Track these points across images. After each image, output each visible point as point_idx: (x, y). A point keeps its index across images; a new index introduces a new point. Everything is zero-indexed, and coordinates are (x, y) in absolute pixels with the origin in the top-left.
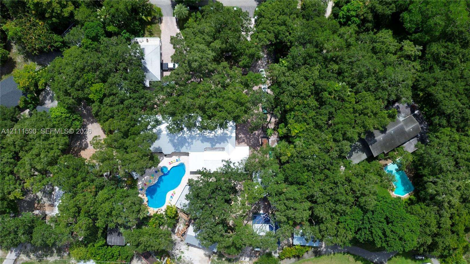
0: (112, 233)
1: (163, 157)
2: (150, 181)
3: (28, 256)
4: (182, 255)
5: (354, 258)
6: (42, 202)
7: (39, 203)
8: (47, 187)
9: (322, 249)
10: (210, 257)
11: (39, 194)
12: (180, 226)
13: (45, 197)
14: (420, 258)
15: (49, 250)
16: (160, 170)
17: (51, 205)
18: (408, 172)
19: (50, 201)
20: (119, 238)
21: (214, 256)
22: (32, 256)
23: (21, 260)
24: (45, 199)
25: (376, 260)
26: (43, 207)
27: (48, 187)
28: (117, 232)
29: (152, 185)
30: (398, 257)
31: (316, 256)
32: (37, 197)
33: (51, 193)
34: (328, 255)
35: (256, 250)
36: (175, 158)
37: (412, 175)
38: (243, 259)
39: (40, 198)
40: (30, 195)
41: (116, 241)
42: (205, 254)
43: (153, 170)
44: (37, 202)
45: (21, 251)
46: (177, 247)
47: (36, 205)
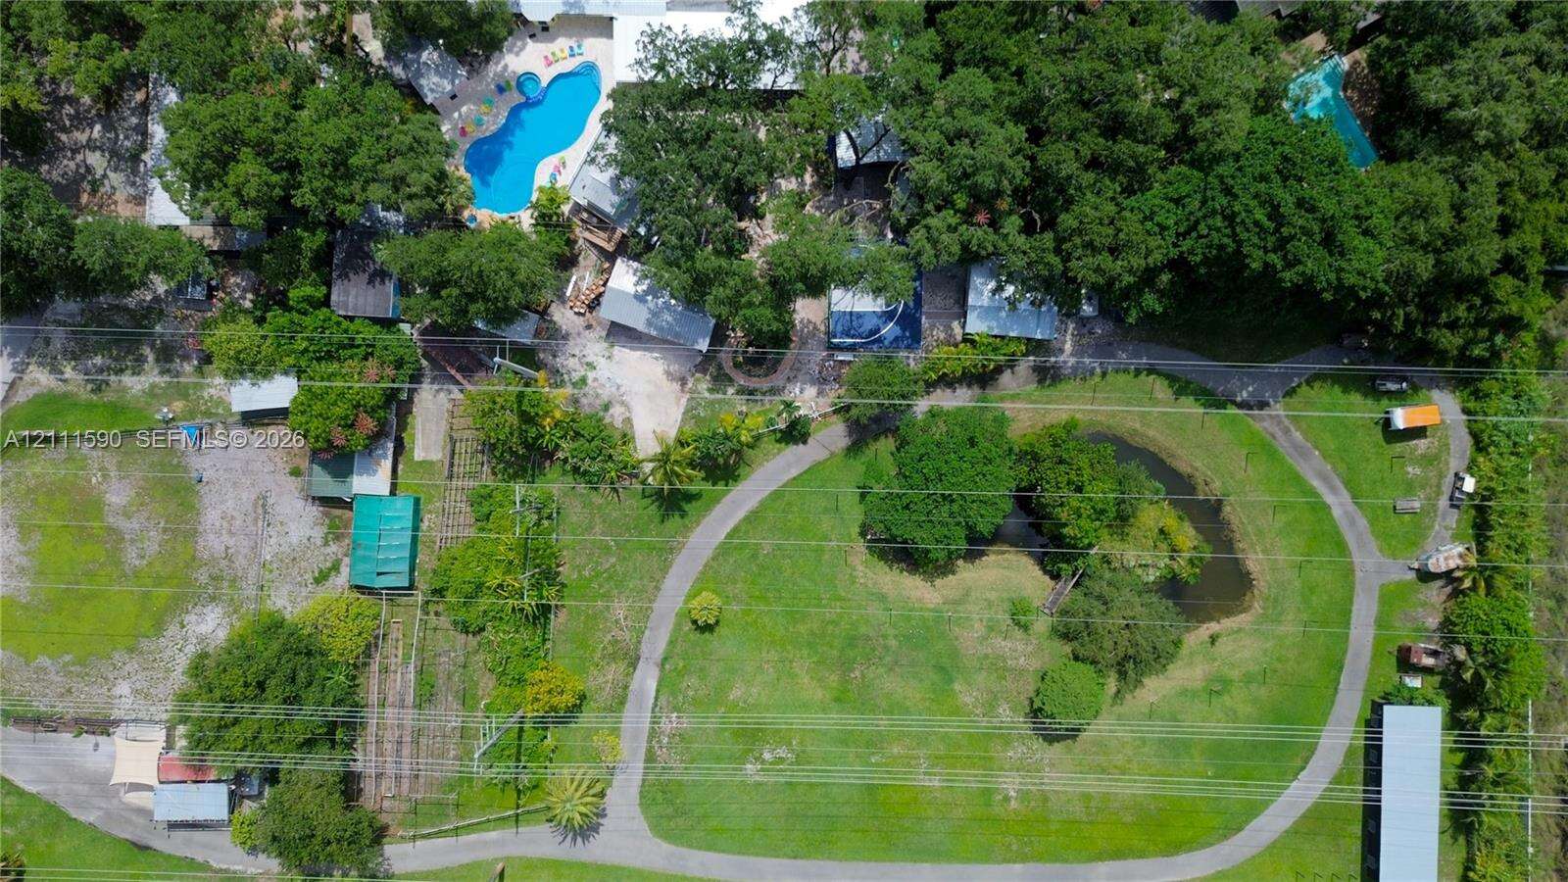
0: (347, 276)
1: (523, 40)
2: (479, 123)
3: (56, 370)
4: (591, 375)
5: (1171, 387)
6: (106, 189)
7: (94, 191)
8: (121, 137)
9: (1061, 359)
10: (683, 381)
11: (96, 160)
12: (582, 278)
13: (116, 170)
14: (1392, 386)
15: (128, 352)
16: (513, 83)
17: (135, 198)
18: (1358, 101)
19: (133, 184)
20: (371, 291)
21: (698, 380)
22: (69, 372)
23: (33, 384)
24: (116, 178)
25: (1245, 394)
26: (109, 205)
27: (127, 138)
28: (364, 271)
29: (487, 134)
30: (1317, 385)
31: (1041, 382)
32: (89, 169)
33: (135, 159)
34: (1084, 379)
35: (840, 358)
36: (562, 44)
37: (1370, 111)
38: (797, 390)
39: (99, 172)
40: (65, 162)
41: (361, 301)
42: (668, 373)
43: (488, 84)
44: (88, 188)
45: (30, 353)
46: (572, 346)
47: (84, 198)
